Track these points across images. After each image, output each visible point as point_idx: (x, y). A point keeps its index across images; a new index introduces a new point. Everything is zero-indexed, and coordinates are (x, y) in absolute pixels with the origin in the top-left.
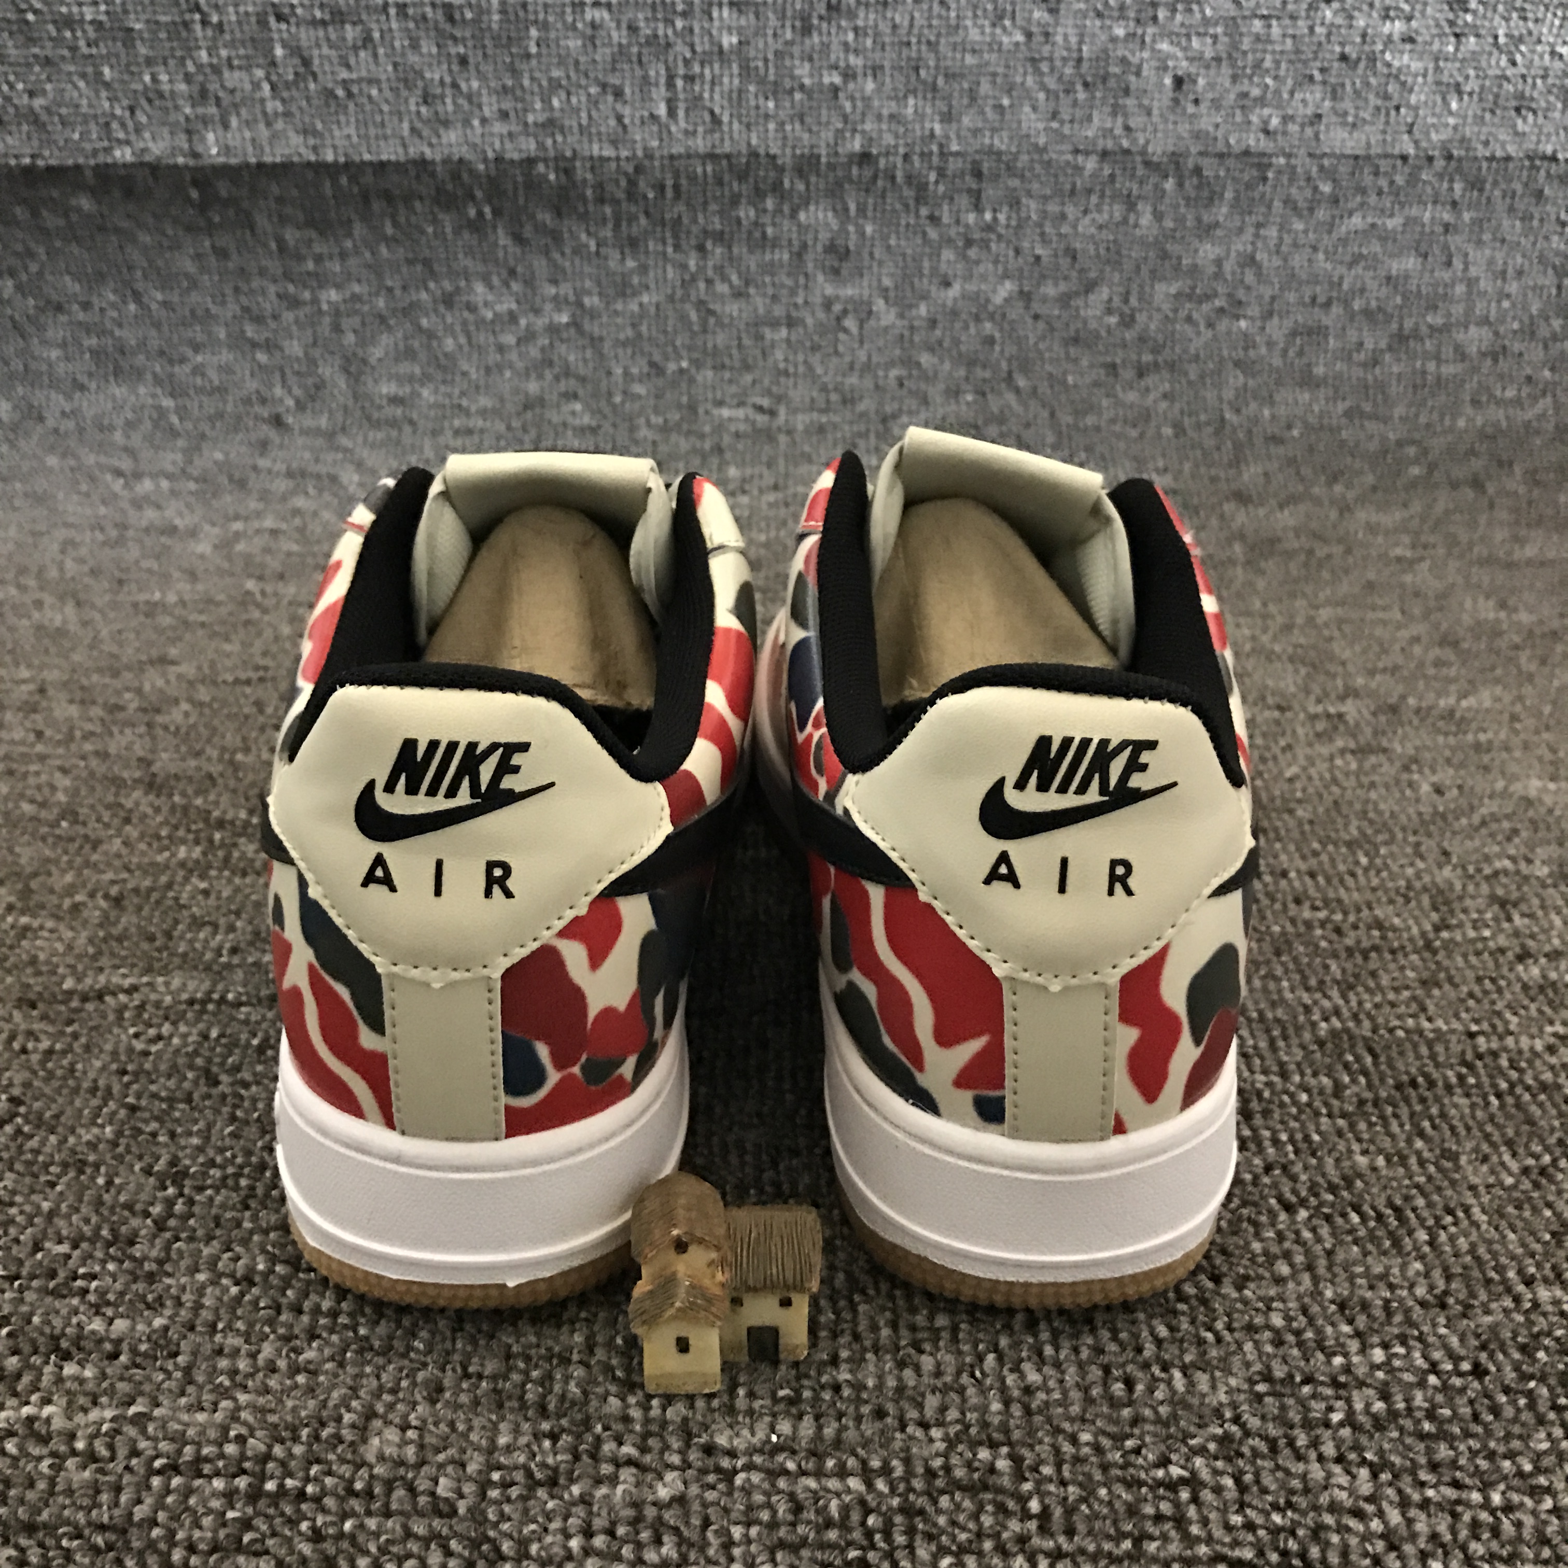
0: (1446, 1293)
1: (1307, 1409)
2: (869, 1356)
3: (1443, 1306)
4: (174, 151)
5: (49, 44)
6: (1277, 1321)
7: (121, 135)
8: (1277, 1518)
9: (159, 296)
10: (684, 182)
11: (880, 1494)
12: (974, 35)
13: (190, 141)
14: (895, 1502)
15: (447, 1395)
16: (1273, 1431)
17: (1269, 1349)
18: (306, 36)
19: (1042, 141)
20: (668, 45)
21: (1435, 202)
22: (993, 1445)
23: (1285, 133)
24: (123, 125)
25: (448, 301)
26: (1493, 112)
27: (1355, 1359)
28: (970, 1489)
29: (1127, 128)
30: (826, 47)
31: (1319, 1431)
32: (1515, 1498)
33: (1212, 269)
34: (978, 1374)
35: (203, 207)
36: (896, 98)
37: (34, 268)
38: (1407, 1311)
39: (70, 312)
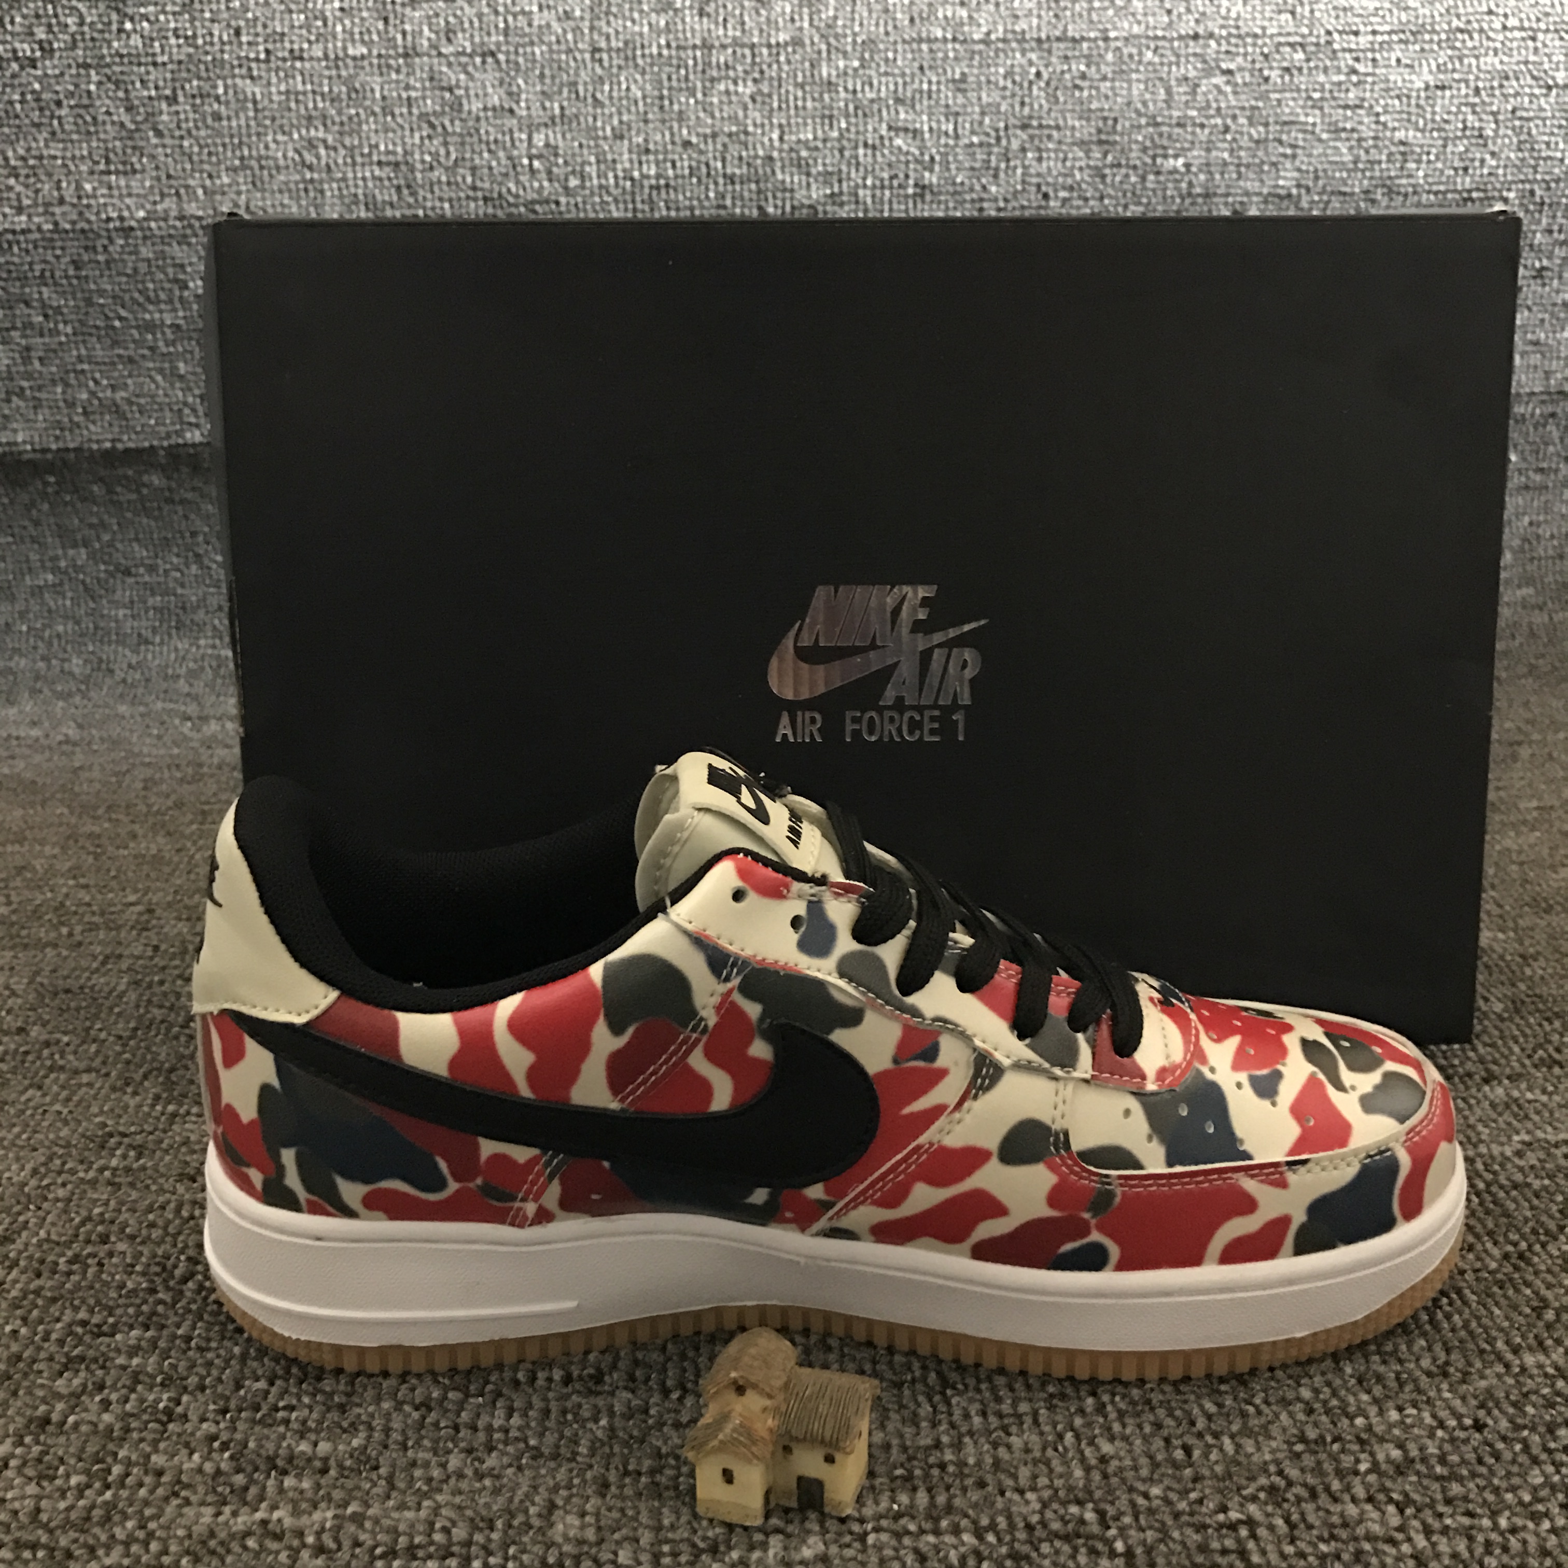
0: (1447, 1363)
1: (1337, 1460)
2: (967, 1440)
3: (1445, 1375)
6: (1306, 1393)
8: (1323, 1547)
11: (990, 1545)
14: (1004, 1550)
15: (613, 1489)
16: (1310, 1480)
17: (1301, 1417)
22: (1080, 1503)
27: (1375, 1420)
28: (1066, 1538)
31: (1349, 1478)
32: (1519, 1522)
34: (1060, 1448)
37: (106, 537)
38: (1415, 1381)
39: (137, 575)
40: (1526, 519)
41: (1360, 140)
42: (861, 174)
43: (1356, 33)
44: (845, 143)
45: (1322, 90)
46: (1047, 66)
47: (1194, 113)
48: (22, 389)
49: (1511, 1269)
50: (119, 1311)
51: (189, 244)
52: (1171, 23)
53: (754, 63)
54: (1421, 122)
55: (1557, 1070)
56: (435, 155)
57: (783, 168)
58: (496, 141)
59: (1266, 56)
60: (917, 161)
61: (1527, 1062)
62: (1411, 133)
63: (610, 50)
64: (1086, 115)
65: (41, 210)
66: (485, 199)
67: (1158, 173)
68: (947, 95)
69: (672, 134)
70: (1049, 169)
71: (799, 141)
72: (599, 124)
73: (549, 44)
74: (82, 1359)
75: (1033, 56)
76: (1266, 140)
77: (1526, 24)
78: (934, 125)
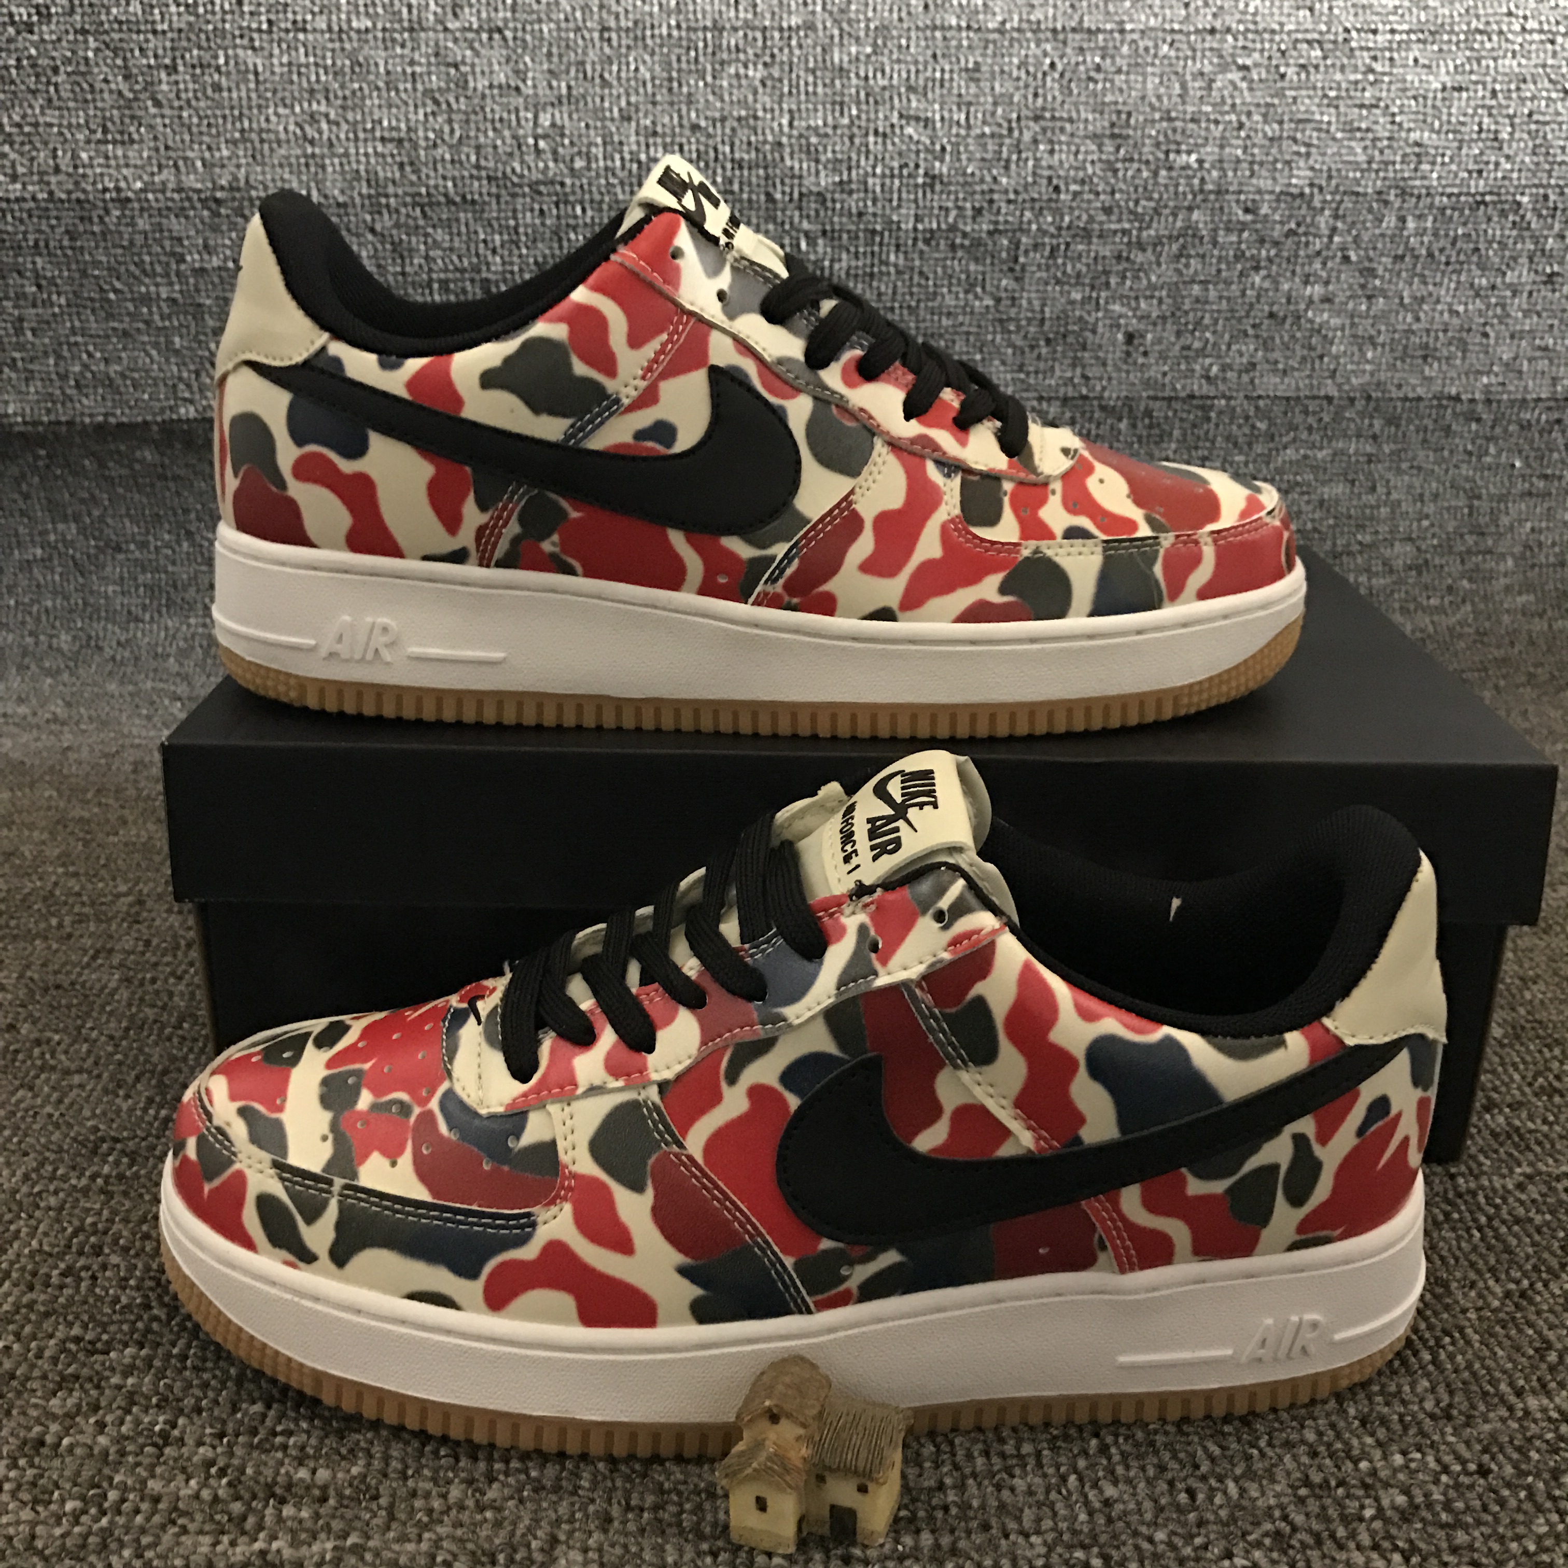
0: (1450, 1406)
1: (1343, 1507)
3: (1449, 1418)
5: (127, 319)
6: (1310, 1436)
7: (187, 395)
12: (950, 301)
15: (616, 1524)
16: (1316, 1526)
17: (1305, 1460)
21: (1358, 436)
22: (1085, 1547)
23: (1224, 380)
24: (189, 386)
26: (1403, 361)
27: (1379, 1465)
29: (1086, 378)
31: (1355, 1525)
37: (96, 513)
38: (1419, 1423)
39: (127, 551)
40: (1529, 525)
41: (1375, 140)
42: (871, 162)
43: (1375, 32)
44: (855, 130)
45: (1339, 89)
46: (1061, 57)
47: (1209, 109)
48: (14, 360)
49: (1513, 1308)
50: (113, 1328)
51: (187, 217)
52: (1188, 16)
53: (765, 46)
54: (1437, 124)
55: (1557, 1099)
56: (439, 133)
57: (792, 154)
58: (501, 120)
59: (1283, 53)
60: (927, 150)
61: (1527, 1090)
62: (1426, 134)
63: (619, 29)
64: (1099, 109)
65: (35, 178)
66: (489, 178)
67: (1170, 169)
68: (960, 83)
69: (680, 117)
70: (1061, 162)
71: (809, 128)
72: (607, 105)
73: (558, 22)
74: (77, 1377)
75: (1048, 47)
76: (1281, 138)
77: (1546, 27)
78: (946, 115)
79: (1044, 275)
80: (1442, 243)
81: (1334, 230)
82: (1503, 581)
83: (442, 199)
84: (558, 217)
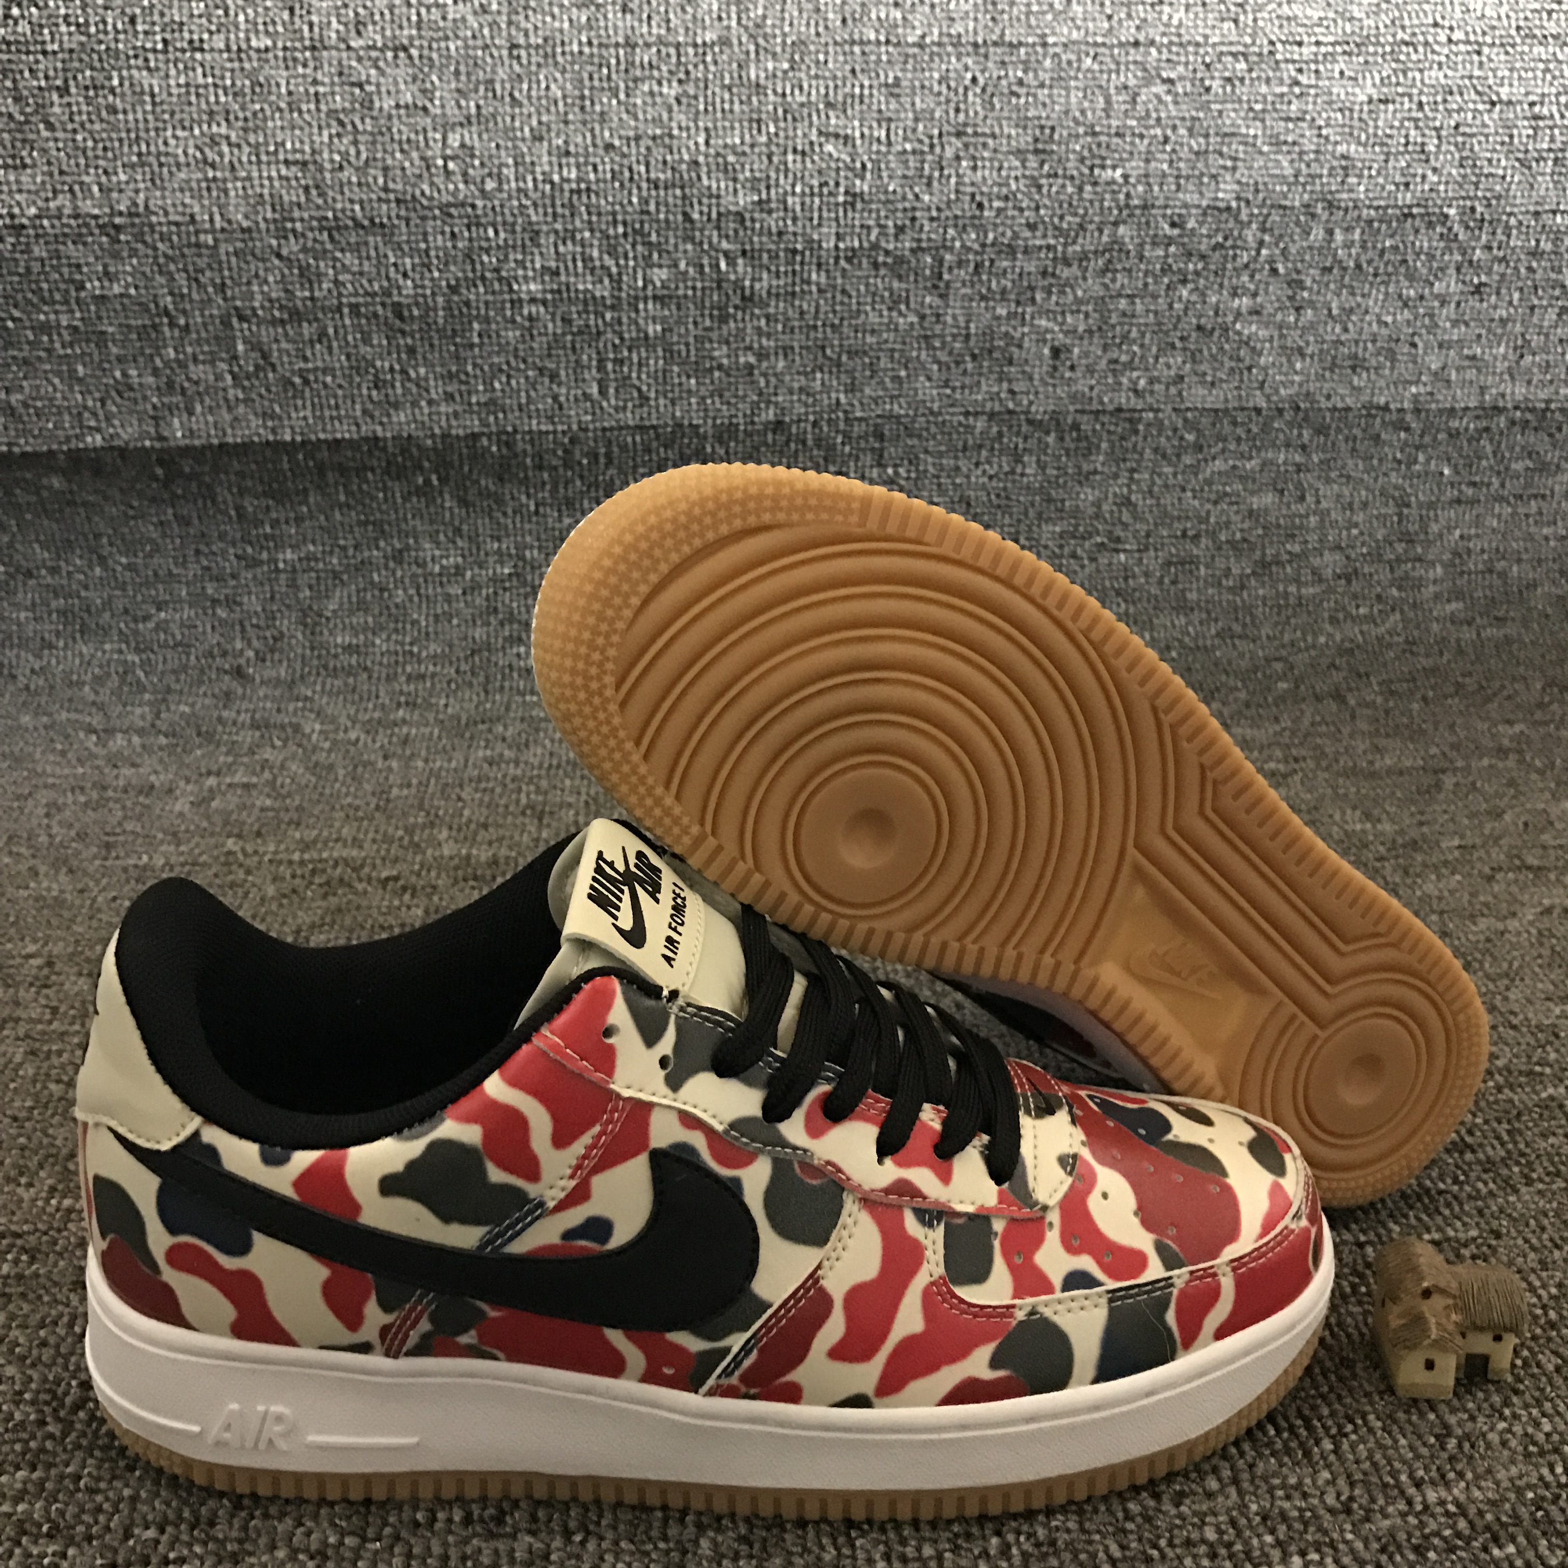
4: (144, 435)
5: (27, 347)
6: (1211, 1535)
7: (93, 423)
9: (124, 560)
10: (615, 449)
12: (873, 318)
13: (157, 425)
18: (266, 334)
19: (936, 406)
20: (599, 333)
21: (1287, 446)
23: (1152, 392)
24: (95, 414)
25: (398, 557)
26: (1332, 371)
29: (1012, 392)
30: (741, 332)
33: (1091, 511)
35: (167, 483)
36: (806, 374)
38: (1319, 1519)
39: (39, 577)
40: (1457, 533)
41: (1301, 153)
42: (790, 180)
43: (1300, 44)
44: (773, 148)
45: (1265, 102)
46: (983, 71)
47: (1134, 123)
51: (85, 244)
52: (1111, 28)
53: (679, 63)
54: (1363, 137)
56: (345, 155)
57: (709, 173)
58: (409, 141)
59: (1208, 66)
60: (848, 168)
62: (1353, 148)
63: (529, 46)
64: (1022, 123)
66: (398, 201)
67: (1095, 184)
68: (879, 98)
69: (594, 136)
70: (984, 178)
71: (726, 146)
72: (517, 124)
73: (465, 40)
75: (970, 61)
76: (1206, 152)
77: (1472, 38)
78: (866, 131)
79: (968, 291)
80: (1370, 254)
81: (1261, 243)
82: (1432, 589)
83: (350, 223)
84: (470, 240)
